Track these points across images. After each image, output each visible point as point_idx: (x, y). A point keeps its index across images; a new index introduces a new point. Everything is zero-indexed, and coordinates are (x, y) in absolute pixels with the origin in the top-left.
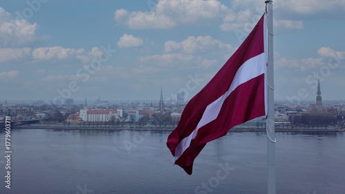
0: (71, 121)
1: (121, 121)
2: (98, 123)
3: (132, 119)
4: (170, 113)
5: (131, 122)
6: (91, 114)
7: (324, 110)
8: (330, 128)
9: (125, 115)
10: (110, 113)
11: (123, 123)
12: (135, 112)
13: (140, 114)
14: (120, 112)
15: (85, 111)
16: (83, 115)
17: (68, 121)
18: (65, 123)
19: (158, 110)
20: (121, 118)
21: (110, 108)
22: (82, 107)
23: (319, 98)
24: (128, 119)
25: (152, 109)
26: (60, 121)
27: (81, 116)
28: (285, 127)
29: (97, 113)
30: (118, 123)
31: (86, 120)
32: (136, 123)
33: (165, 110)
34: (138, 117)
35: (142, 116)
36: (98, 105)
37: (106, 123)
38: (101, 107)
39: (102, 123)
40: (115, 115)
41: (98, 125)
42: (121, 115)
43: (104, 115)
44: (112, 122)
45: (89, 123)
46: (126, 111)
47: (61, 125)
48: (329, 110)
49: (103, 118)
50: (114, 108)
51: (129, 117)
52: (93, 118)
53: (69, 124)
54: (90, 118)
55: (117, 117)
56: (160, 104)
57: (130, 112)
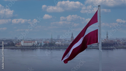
0: (17, 45)
1: (37, 45)
2: (28, 46)
3: (41, 45)
4: (55, 42)
5: (40, 46)
6: (25, 43)
7: (109, 41)
8: (111, 47)
9: (38, 43)
10: (33, 42)
11: (38, 46)
12: (42, 42)
13: (44, 43)
14: (36, 42)
15: (23, 42)
16: (22, 43)
17: (16, 45)
18: (15, 46)
19: (50, 41)
20: (36, 44)
21: (32, 41)
22: (22, 40)
23: (107, 37)
24: (39, 45)
25: (48, 41)
26: (13, 46)
27: (21, 44)
28: (96, 47)
29: (27, 42)
30: (36, 46)
31: (23, 45)
32: (43, 46)
33: (53, 41)
34: (43, 44)
35: (44, 44)
36: (28, 40)
37: (31, 46)
38: (29, 40)
39: (29, 46)
40: (34, 43)
41: (28, 47)
42: (37, 43)
43: (30, 43)
44: (33, 46)
45: (25, 46)
46: (38, 42)
47: (14, 47)
48: (111, 41)
49: (30, 44)
50: (34, 41)
51: (39, 44)
52: (26, 44)
53: (17, 47)
54: (25, 44)
55: (35, 44)
56: (51, 39)
57: (40, 42)
